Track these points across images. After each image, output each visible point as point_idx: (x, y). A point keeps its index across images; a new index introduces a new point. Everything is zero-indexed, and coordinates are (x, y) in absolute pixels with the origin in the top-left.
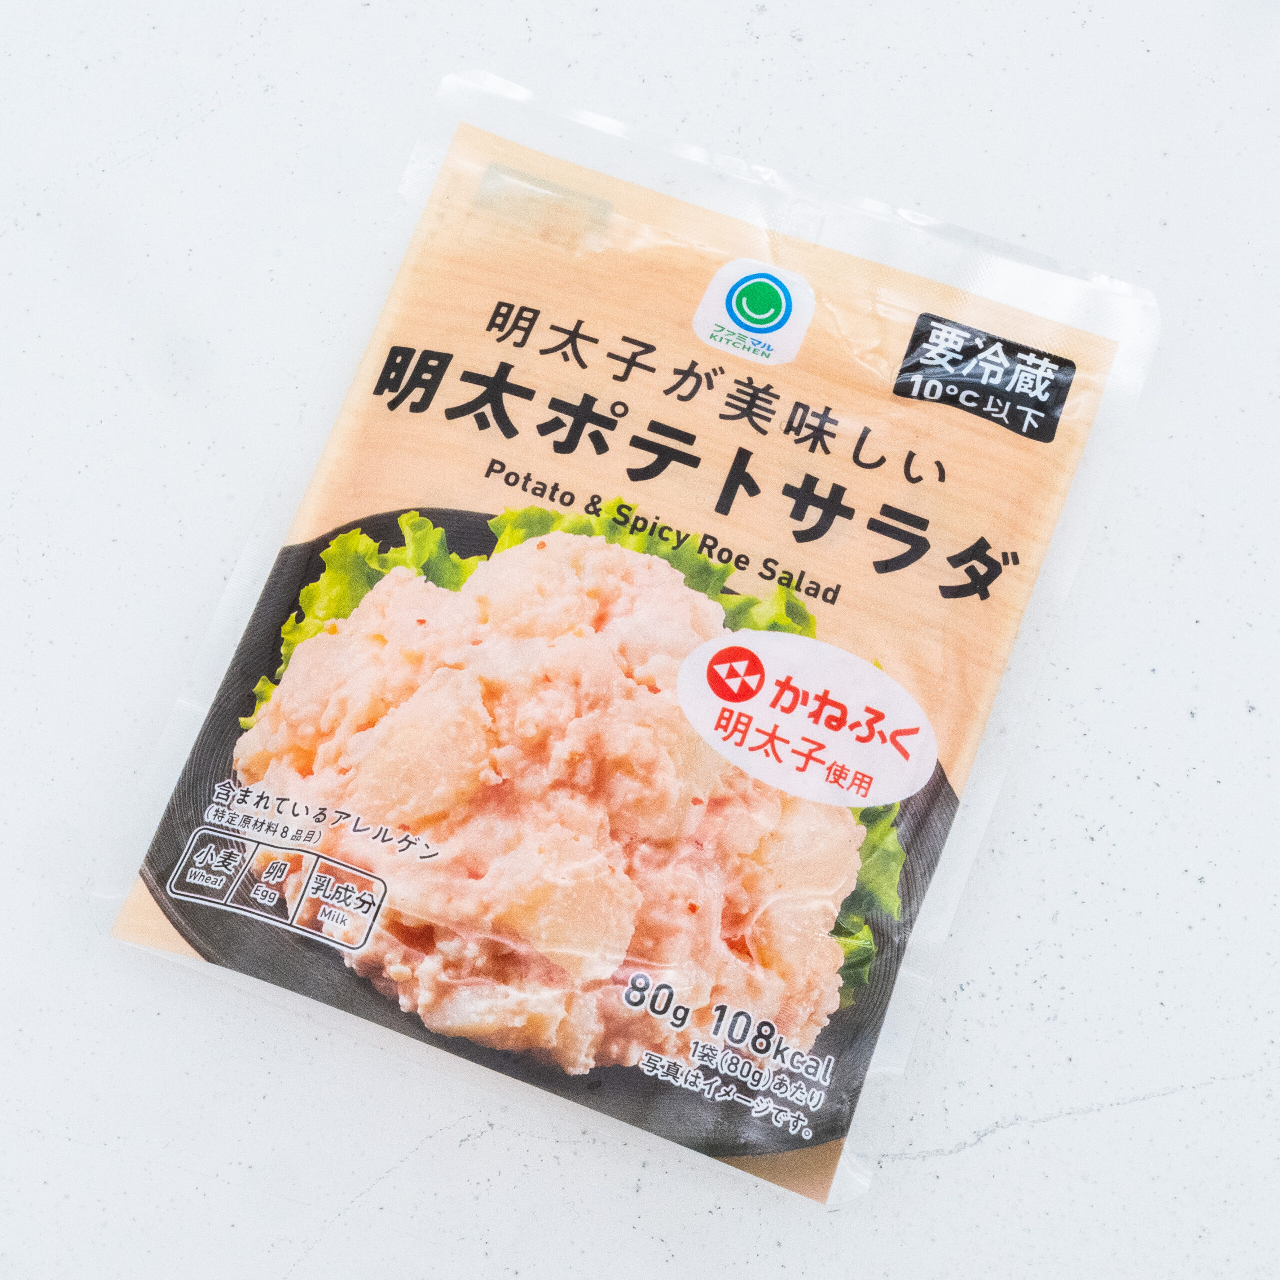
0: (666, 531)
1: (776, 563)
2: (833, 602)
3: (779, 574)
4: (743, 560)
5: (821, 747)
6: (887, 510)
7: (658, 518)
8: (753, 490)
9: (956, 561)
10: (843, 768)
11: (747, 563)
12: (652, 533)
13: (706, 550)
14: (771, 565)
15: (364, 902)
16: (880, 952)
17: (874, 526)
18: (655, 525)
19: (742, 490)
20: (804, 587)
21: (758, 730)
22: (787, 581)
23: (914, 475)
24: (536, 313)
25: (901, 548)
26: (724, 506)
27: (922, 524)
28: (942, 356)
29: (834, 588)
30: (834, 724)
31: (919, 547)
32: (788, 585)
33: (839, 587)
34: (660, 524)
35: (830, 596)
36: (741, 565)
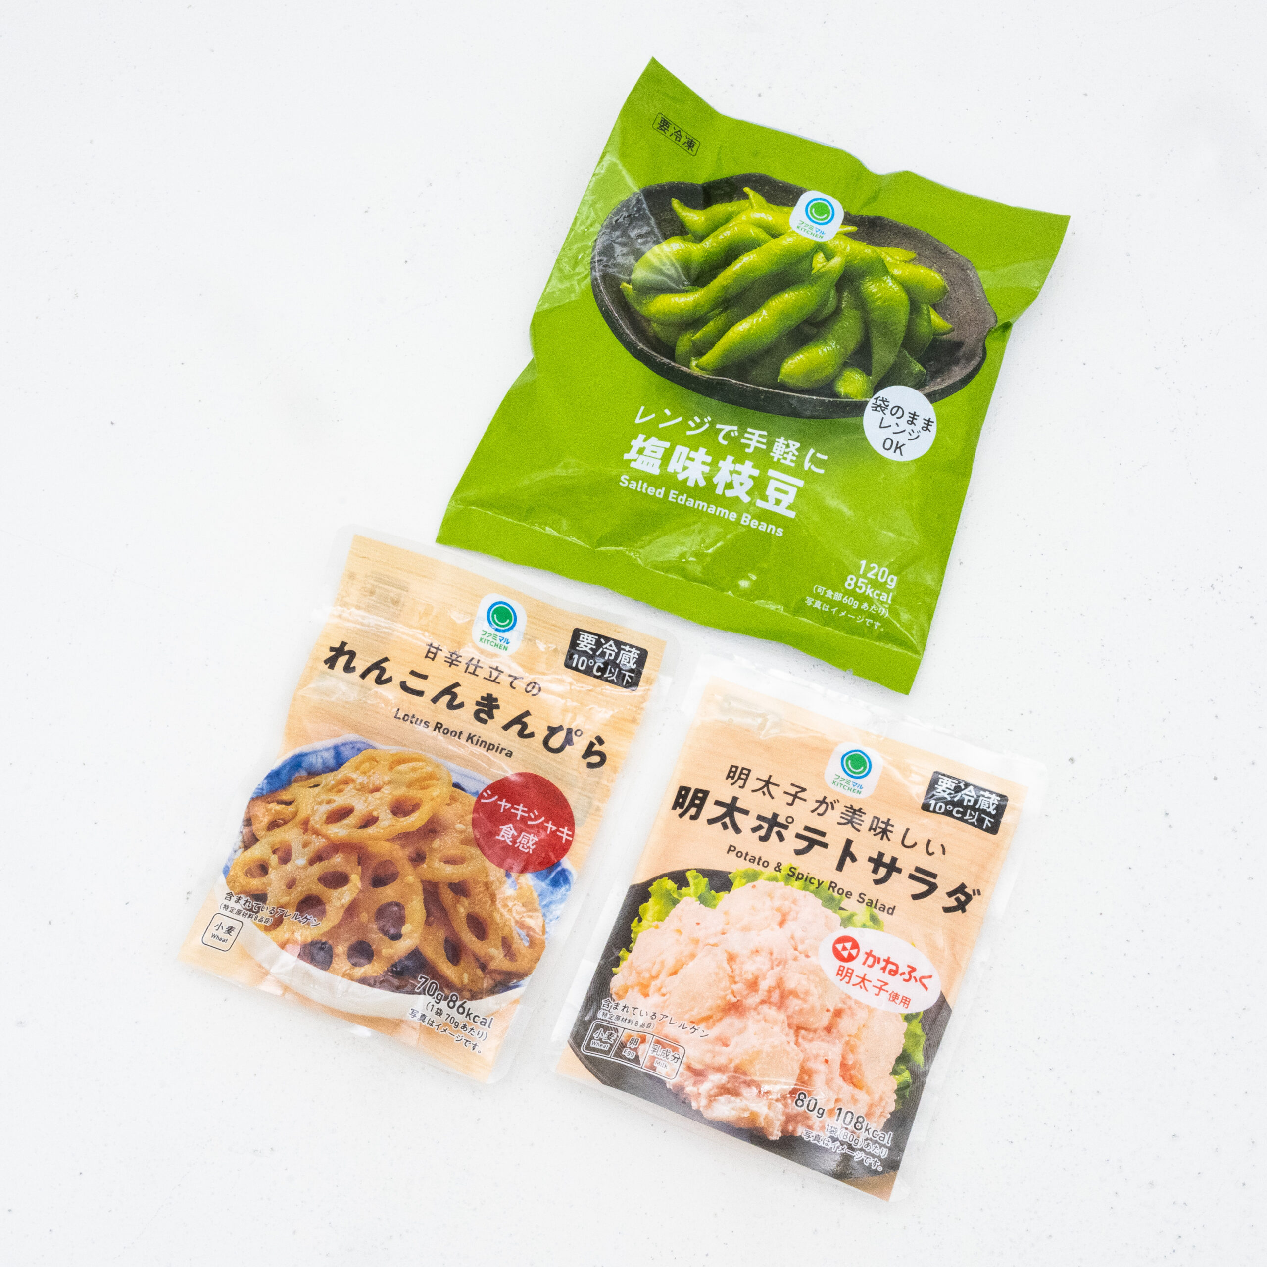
0: (813, 880)
1: (865, 895)
2: (892, 914)
3: (866, 901)
4: (849, 893)
5: (886, 984)
6: (918, 869)
7: (808, 873)
8: (854, 859)
9: (950, 894)
10: (897, 994)
11: (851, 895)
12: (806, 880)
13: (831, 889)
14: (862, 896)
15: (675, 1058)
16: (914, 1082)
17: (911, 877)
18: (807, 877)
19: (848, 859)
20: (878, 906)
21: (856, 976)
22: (870, 904)
23: (931, 851)
24: (749, 771)
25: (924, 888)
26: (840, 867)
27: (934, 876)
28: (944, 791)
29: (892, 907)
30: (893, 973)
31: (933, 888)
32: (871, 906)
33: (895, 907)
34: (810, 876)
35: (891, 911)
36: (848, 896)
